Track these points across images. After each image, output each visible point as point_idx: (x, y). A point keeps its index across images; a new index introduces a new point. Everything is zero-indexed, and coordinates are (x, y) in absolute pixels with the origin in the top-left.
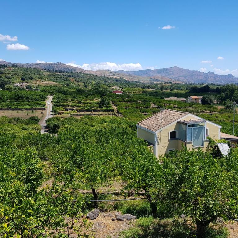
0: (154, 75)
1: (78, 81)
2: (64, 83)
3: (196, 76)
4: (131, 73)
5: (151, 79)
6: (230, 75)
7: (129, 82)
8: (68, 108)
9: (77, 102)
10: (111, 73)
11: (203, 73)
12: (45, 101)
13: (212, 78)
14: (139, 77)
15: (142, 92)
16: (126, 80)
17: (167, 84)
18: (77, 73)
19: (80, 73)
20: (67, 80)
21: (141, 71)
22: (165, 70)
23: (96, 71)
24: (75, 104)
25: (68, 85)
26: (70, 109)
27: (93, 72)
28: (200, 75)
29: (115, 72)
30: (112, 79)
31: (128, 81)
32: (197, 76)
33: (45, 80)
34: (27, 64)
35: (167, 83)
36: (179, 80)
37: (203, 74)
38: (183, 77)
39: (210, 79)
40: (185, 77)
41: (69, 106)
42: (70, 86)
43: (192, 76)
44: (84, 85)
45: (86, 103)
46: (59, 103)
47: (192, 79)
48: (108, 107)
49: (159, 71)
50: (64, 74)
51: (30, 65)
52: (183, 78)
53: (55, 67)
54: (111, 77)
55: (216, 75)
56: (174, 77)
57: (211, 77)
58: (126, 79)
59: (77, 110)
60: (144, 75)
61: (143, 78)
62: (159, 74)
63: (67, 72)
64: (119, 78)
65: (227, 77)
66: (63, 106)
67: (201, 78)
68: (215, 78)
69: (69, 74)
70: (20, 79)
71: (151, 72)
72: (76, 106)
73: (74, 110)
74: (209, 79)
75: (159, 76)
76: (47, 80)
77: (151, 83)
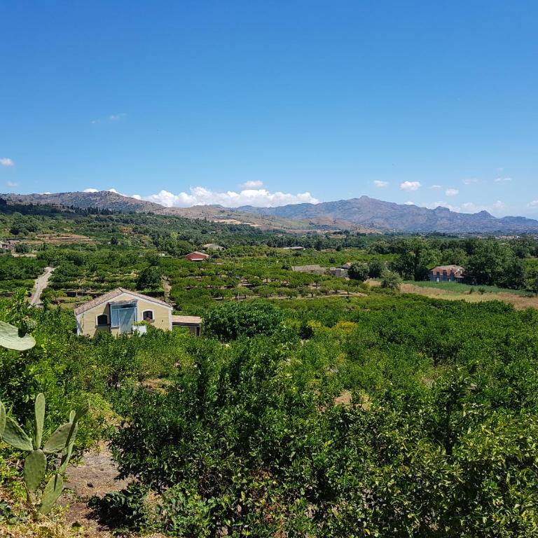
0: (319, 215)
1: (140, 233)
2: (108, 237)
3: (411, 217)
4: (268, 212)
5: (311, 224)
6: (484, 214)
7: (260, 232)
8: (76, 291)
9: (95, 278)
10: (223, 212)
11: (426, 209)
12: (36, 278)
13: (445, 220)
14: (285, 220)
15: (267, 255)
16: (253, 229)
17: (339, 235)
18: (144, 213)
19: (149, 214)
20: (114, 231)
21: (289, 206)
22: (343, 203)
23: (189, 208)
24: (91, 283)
25: (114, 242)
26: (80, 294)
27: (182, 210)
28: (419, 215)
29: (232, 210)
30: (222, 225)
31: (258, 229)
32: (413, 216)
33: (66, 232)
34: (33, 195)
35: (340, 233)
36: (372, 226)
37: (425, 212)
38: (382, 218)
39: (442, 222)
40: (387, 219)
41: (78, 287)
42: (119, 244)
43: (402, 216)
44: (152, 241)
45: (113, 281)
46: (59, 281)
47: (403, 224)
48: (153, 288)
49: (330, 207)
50: (114, 217)
51: (40, 197)
52: (381, 221)
53: (96, 201)
54: (221, 221)
55: (454, 214)
56: (362, 219)
57: (442, 218)
58: (255, 226)
59: (91, 295)
60: (296, 215)
61: (293, 223)
62: (330, 214)
63: (120, 213)
64: (239, 223)
65: (478, 218)
66: (67, 287)
67: (421, 220)
68: (450, 220)
69: (125, 217)
70: (8, 230)
71: (311, 208)
72: (91, 287)
73: (86, 295)
74: (438, 222)
75: (328, 218)
76: (71, 232)
77: (309, 233)
